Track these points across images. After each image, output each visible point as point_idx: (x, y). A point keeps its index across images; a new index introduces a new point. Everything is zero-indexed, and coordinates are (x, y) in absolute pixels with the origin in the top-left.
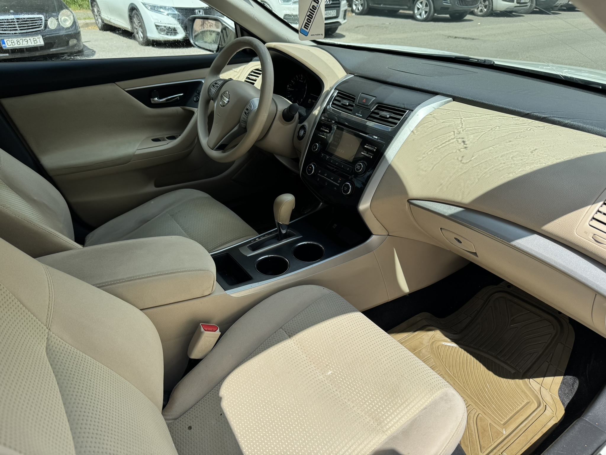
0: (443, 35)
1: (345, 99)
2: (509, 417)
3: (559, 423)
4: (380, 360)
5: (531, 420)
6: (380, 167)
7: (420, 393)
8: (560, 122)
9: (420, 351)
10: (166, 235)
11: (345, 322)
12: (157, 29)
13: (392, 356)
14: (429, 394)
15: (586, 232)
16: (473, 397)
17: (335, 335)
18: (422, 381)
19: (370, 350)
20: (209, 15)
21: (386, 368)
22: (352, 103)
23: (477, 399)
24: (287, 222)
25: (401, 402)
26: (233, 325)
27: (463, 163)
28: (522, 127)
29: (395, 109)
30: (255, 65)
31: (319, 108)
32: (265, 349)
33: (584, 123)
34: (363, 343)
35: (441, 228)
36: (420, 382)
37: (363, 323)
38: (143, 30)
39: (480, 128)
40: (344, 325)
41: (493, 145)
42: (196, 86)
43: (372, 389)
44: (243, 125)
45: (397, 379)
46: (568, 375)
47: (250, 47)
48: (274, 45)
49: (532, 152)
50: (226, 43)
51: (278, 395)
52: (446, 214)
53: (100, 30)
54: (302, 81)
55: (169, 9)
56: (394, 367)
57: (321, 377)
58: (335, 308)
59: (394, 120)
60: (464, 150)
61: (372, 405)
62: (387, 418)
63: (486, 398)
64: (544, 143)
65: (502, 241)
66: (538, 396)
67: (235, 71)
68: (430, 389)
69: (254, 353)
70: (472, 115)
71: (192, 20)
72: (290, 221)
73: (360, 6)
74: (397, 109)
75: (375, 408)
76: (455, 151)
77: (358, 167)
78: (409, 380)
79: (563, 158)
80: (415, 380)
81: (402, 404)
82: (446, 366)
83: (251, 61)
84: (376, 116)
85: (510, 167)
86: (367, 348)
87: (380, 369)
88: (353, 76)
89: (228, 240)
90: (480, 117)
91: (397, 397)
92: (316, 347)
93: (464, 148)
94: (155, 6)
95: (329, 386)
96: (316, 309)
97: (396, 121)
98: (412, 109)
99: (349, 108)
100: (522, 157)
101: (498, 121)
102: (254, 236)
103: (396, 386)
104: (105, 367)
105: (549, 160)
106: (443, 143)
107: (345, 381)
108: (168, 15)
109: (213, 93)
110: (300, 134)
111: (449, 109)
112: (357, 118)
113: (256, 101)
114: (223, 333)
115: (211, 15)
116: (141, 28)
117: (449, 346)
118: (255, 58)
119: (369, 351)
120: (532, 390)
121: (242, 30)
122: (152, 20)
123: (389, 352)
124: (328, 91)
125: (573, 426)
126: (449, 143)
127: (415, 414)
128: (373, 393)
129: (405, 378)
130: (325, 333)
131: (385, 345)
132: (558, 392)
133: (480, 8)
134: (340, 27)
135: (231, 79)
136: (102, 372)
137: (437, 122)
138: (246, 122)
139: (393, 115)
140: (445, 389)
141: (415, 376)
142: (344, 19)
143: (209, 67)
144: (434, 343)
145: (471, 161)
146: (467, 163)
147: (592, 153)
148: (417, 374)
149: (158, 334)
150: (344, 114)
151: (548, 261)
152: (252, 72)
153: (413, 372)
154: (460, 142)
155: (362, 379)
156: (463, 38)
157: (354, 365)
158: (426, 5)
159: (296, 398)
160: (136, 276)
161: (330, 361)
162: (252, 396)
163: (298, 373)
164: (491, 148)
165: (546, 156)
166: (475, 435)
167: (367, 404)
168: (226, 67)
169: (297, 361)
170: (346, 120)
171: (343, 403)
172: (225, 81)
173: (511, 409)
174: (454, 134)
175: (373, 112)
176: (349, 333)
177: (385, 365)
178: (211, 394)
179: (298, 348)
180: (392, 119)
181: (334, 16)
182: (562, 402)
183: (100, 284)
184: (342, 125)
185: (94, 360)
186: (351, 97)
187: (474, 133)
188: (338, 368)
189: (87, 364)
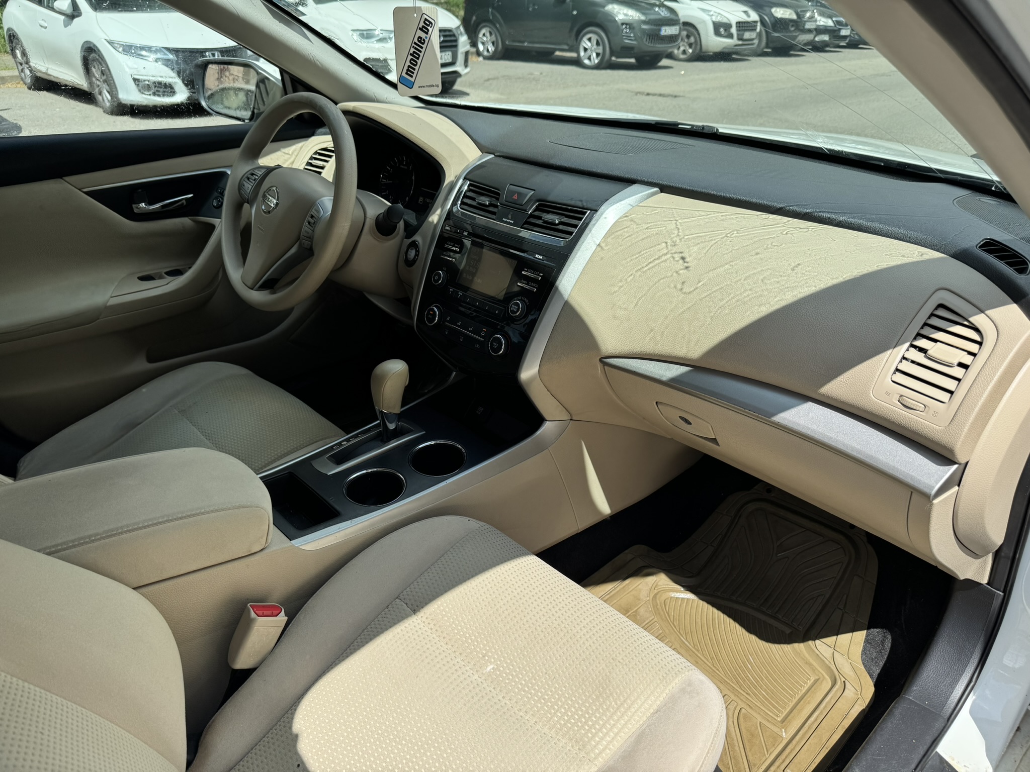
0: (628, 90)
1: (483, 195)
2: (790, 708)
3: (868, 709)
4: (574, 635)
5: (824, 708)
6: (550, 307)
7: (646, 685)
8: (831, 220)
9: (636, 611)
10: (173, 448)
11: (510, 575)
12: (138, 85)
13: (594, 627)
14: (661, 685)
15: (888, 394)
16: (729, 682)
17: (495, 599)
18: (648, 664)
19: (556, 620)
20: (233, 57)
21: (586, 648)
22: (494, 202)
23: (735, 685)
24: (397, 410)
25: (616, 704)
26: (310, 601)
27: (685, 293)
28: (774, 229)
29: (568, 209)
30: (322, 141)
31: (439, 212)
32: (371, 639)
33: (868, 220)
34: (543, 609)
35: (657, 402)
36: (645, 666)
37: (540, 574)
38: (110, 89)
39: (707, 235)
40: (509, 581)
41: (731, 262)
42: (216, 180)
43: (565, 687)
44: (306, 243)
45: (606, 666)
46: (874, 628)
47: (310, 109)
48: (354, 107)
49: (793, 270)
50: (266, 106)
51: (401, 717)
52: (664, 379)
53: (30, 88)
54: (406, 168)
55: (158, 50)
56: (600, 645)
57: (476, 677)
58: (490, 553)
59: (567, 227)
60: (685, 271)
61: (568, 716)
62: (594, 735)
63: (749, 680)
64: (810, 255)
65: (758, 417)
66: (832, 668)
67: (285, 153)
68: (663, 676)
69: (351, 647)
70: (692, 215)
71: (202, 65)
72: (402, 407)
73: (491, 45)
74: (570, 209)
75: (573, 721)
76: (670, 274)
77: (514, 308)
78: (626, 665)
79: (842, 277)
80: (636, 664)
81: (618, 709)
82: (680, 633)
83: (313, 134)
84: (537, 222)
85: (761, 296)
86: (552, 616)
87: (576, 652)
88: (493, 156)
89: (289, 449)
90: (706, 217)
91: (609, 697)
92: (463, 624)
93: (684, 269)
94: (132, 46)
95: (490, 691)
96: (459, 558)
97: (570, 229)
98: (595, 208)
99: (491, 209)
100: (778, 278)
101: (735, 221)
102: (339, 439)
103: (605, 678)
104: (69, 703)
105: (820, 280)
106: (650, 263)
107: (517, 680)
108: (156, 60)
109: (248, 191)
110: (408, 256)
111: (656, 206)
112: (505, 226)
113: (327, 202)
114: (291, 617)
115: (236, 57)
116: (106, 84)
117: (682, 598)
118: (320, 130)
119: (554, 622)
120: (820, 658)
121: (293, 82)
122: (127, 69)
123: (588, 620)
124: (452, 182)
125: (891, 710)
126: (660, 261)
127: (641, 722)
128: (567, 695)
129: (619, 662)
130: (477, 598)
131: (580, 609)
132: (862, 657)
133: (682, 49)
134: (459, 80)
135: (279, 167)
136: (64, 714)
137: (637, 228)
138: (311, 238)
139: (565, 220)
140: (687, 673)
141: (635, 656)
142: (466, 66)
143: (239, 146)
144: (658, 596)
145: (697, 288)
146: (690, 293)
147: (886, 266)
148: (639, 653)
149: (170, 631)
150: (481, 219)
151: (833, 444)
152: (316, 153)
153: (632, 651)
154: (677, 259)
155: (546, 673)
156: (660, 95)
157: (530, 648)
158: (598, 44)
159: (433, 719)
160: (122, 528)
161: (489, 647)
162: (353, 726)
163: (433, 676)
164: (727, 266)
165: (816, 274)
166: (739, 746)
167: (559, 714)
168: (269, 146)
169: (430, 654)
170: (486, 229)
171: (517, 719)
172: (269, 170)
173: (790, 693)
174: (667, 246)
175: (531, 216)
176: (518, 594)
177: (584, 643)
178: (278, 730)
179: (430, 631)
180: (564, 226)
181: (447, 61)
182: (868, 673)
183: (53, 547)
184: (482, 238)
185: (48, 693)
186: (493, 192)
187: (699, 244)
188: (504, 657)
189: (34, 702)
